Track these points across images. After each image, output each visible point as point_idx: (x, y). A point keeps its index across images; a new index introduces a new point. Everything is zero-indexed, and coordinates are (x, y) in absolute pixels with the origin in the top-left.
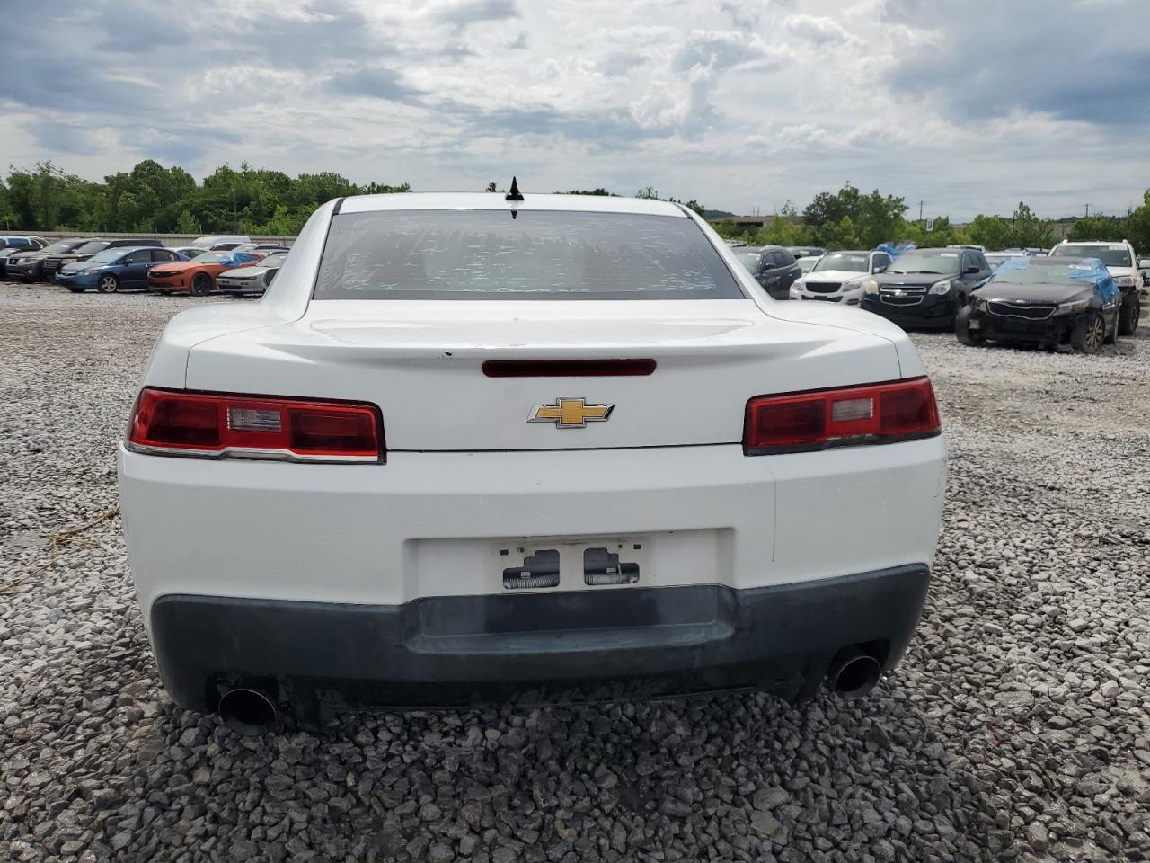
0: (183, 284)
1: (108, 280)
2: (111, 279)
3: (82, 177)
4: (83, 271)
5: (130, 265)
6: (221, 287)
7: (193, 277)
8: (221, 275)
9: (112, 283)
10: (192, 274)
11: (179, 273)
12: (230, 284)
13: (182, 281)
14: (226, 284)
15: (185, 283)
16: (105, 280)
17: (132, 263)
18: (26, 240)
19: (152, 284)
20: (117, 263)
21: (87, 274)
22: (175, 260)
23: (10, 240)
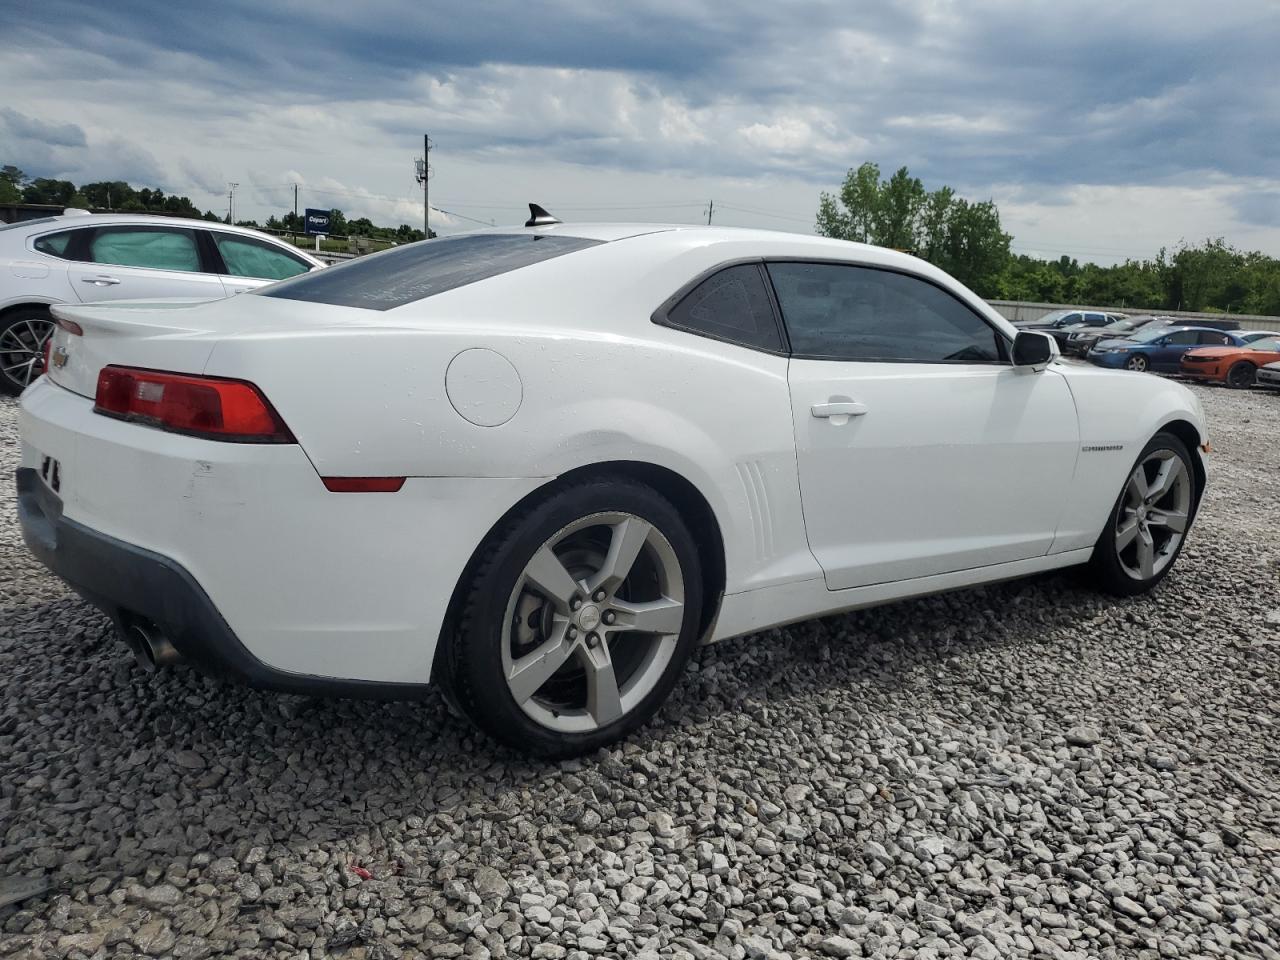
0: (1217, 372)
1: (1137, 360)
2: (1142, 360)
3: (1264, 253)
4: (1113, 349)
5: (1168, 346)
6: (1261, 380)
7: (1231, 366)
8: (1266, 366)
9: (1142, 364)
10: (1229, 363)
11: (1216, 359)
12: (1271, 377)
13: (1217, 369)
14: (1266, 377)
15: (1220, 370)
16: (1134, 360)
17: (1170, 343)
18: (1103, 317)
19: (1183, 369)
20: (1153, 342)
21: (1116, 352)
22: (1229, 344)
23: (1086, 315)
